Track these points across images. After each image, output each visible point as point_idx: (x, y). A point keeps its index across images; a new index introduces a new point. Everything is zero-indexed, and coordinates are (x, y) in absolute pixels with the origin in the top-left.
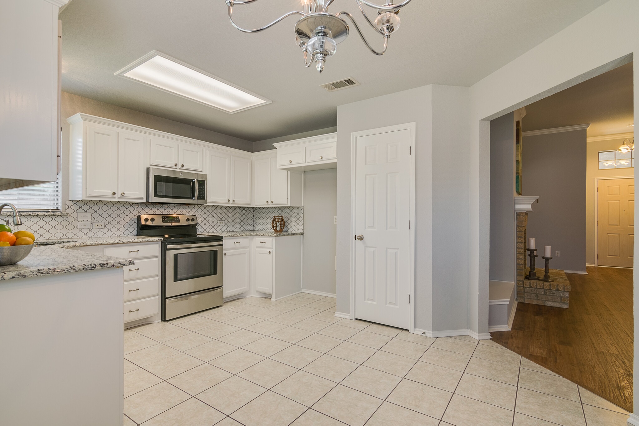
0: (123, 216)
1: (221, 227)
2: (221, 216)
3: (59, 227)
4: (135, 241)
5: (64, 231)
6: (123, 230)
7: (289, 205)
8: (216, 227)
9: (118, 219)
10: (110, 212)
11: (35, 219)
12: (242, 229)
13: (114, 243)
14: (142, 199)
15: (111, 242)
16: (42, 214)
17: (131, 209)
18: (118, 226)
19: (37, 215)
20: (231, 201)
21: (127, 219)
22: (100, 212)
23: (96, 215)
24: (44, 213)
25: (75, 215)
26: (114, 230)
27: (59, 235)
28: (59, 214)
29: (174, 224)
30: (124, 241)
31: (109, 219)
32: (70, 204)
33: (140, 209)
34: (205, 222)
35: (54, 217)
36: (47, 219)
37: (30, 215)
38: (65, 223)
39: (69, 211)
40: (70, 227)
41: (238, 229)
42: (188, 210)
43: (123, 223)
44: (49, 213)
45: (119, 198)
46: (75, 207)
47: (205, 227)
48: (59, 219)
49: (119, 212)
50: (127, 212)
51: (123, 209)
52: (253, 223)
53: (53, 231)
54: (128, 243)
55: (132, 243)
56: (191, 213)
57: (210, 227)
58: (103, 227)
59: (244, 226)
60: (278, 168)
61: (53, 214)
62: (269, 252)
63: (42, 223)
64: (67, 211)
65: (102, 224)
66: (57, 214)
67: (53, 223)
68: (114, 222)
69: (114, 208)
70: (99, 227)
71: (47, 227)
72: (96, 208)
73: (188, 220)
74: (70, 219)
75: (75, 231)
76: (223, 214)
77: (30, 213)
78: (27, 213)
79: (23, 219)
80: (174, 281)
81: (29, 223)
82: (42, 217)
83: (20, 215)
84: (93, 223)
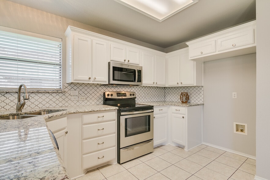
0: (96, 92)
1: (148, 99)
2: (148, 93)
3: (60, 100)
4: (101, 110)
5: (64, 102)
6: (95, 101)
7: (195, 85)
8: (145, 99)
9: (93, 94)
10: (88, 90)
11: (47, 95)
12: (159, 100)
13: (89, 111)
14: (106, 82)
15: (87, 111)
16: (50, 91)
17: (100, 88)
18: (93, 99)
19: (48, 92)
20: (155, 84)
21: (98, 95)
22: (83, 90)
23: (81, 92)
24: (52, 91)
25: (69, 92)
26: (91, 101)
27: (61, 104)
28: (60, 92)
29: (123, 97)
30: (95, 110)
31: (88, 95)
32: (67, 85)
33: (105, 89)
34: (139, 96)
35: (58, 93)
36: (54, 95)
37: (44, 92)
38: (64, 97)
39: (66, 90)
40: (67, 99)
41: (157, 100)
42: (130, 89)
43: (96, 97)
44: (55, 91)
45: (93, 81)
46: (69, 87)
47: (139, 99)
48: (60, 95)
49: (93, 90)
50: (98, 90)
51: (96, 88)
52: (165, 97)
53: (57, 102)
54: (97, 111)
55: (100, 111)
56: (132, 91)
57: (142, 99)
58: (85, 99)
59: (160, 98)
60: (189, 59)
61: (57, 92)
62: (183, 117)
63: (51, 97)
64: (65, 90)
65: (85, 97)
66: (59, 91)
67: (58, 97)
68: (91, 97)
69: (91, 88)
70: (82, 99)
71: (54, 100)
72: (81, 88)
73: (131, 95)
74: (67, 95)
75: (70, 102)
76: (149, 91)
77: (44, 91)
78: (42, 91)
79: (40, 95)
80: (125, 137)
81: (44, 97)
82: (51, 94)
83: (39, 92)
84: (79, 97)
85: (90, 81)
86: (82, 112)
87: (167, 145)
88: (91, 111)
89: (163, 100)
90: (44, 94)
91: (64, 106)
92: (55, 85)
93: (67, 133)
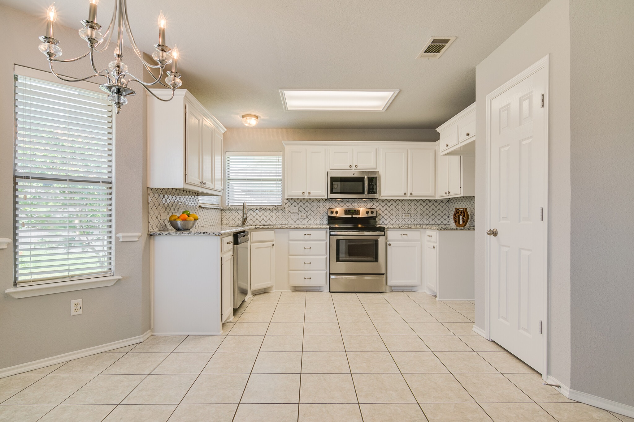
0: (319, 209)
1: (407, 220)
2: (407, 210)
3: (281, 217)
4: (308, 227)
5: (283, 219)
6: (318, 219)
7: (462, 195)
8: (401, 220)
9: (316, 212)
10: (310, 206)
11: (269, 212)
12: (433, 222)
14: (324, 196)
15: (293, 226)
16: (271, 208)
17: (325, 204)
18: (315, 217)
19: (269, 209)
20: (409, 194)
21: (322, 212)
22: (304, 206)
23: (301, 209)
24: (272, 208)
25: (289, 209)
26: (313, 219)
27: (281, 222)
28: (280, 208)
29: (354, 216)
30: (300, 227)
31: (310, 212)
32: (286, 201)
33: (330, 204)
34: (389, 214)
35: (278, 210)
36: (275, 211)
37: (265, 209)
38: (284, 214)
39: (286, 206)
40: (286, 217)
41: (427, 222)
42: (371, 204)
43: (319, 214)
44: (275, 208)
45: (307, 196)
46: (289, 204)
47: (389, 220)
48: (281, 211)
49: (316, 207)
50: (322, 207)
51: (319, 204)
52: (449, 217)
53: (277, 219)
54: (303, 228)
55: (306, 228)
56: (374, 207)
57: (395, 220)
58: (306, 217)
59: (436, 220)
61: (277, 209)
62: (434, 247)
63: (272, 214)
64: (285, 206)
65: (305, 215)
66: (279, 208)
67: (278, 214)
68: (313, 214)
69: (313, 204)
70: (303, 217)
71: (275, 216)
72: (301, 204)
73: (367, 213)
74: (287, 212)
75: (289, 219)
76: (410, 207)
77: (265, 208)
78: (264, 208)
79: (263, 212)
80: (337, 262)
81: (266, 214)
82: (272, 210)
83: (261, 209)
84: (299, 215)
85: (305, 196)
86: (287, 228)
87: (419, 291)
88: (296, 228)
89: (445, 222)
90: (266, 210)
91: (283, 223)
92: (276, 202)
93: (273, 245)
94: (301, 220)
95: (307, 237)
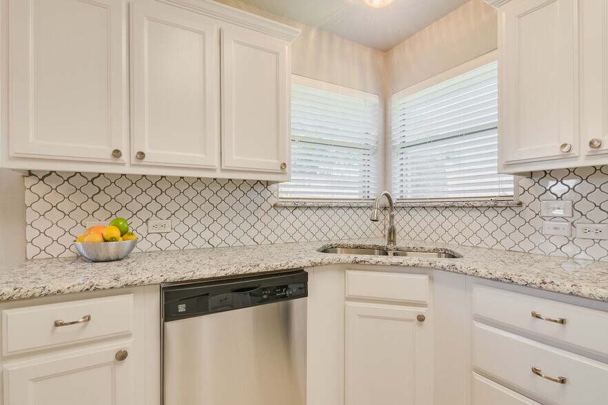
3: (508, 228)
5: (517, 237)
11: (475, 213)
16: (480, 205)
19: (476, 207)
22: (597, 197)
23: (583, 206)
24: (482, 203)
25: (536, 206)
27: (508, 243)
28: (506, 205)
30: (514, 278)
32: (527, 184)
35: (500, 210)
36: (491, 213)
37: (465, 207)
38: (518, 221)
39: (526, 199)
40: (527, 230)
44: (488, 204)
45: (588, 158)
46: (536, 191)
48: (508, 214)
53: (499, 235)
54: (527, 285)
58: (604, 235)
63: (483, 220)
64: (521, 199)
65: (603, 227)
66: (500, 204)
67: (499, 220)
70: (592, 235)
71: (490, 227)
72: (585, 188)
74: (528, 214)
75: (538, 239)
78: (461, 204)
79: (460, 213)
81: (467, 219)
82: (482, 210)
83: (454, 206)
90: (467, 210)
91: (516, 248)
92: (496, 187)
94: (584, 244)
95: (543, 327)
